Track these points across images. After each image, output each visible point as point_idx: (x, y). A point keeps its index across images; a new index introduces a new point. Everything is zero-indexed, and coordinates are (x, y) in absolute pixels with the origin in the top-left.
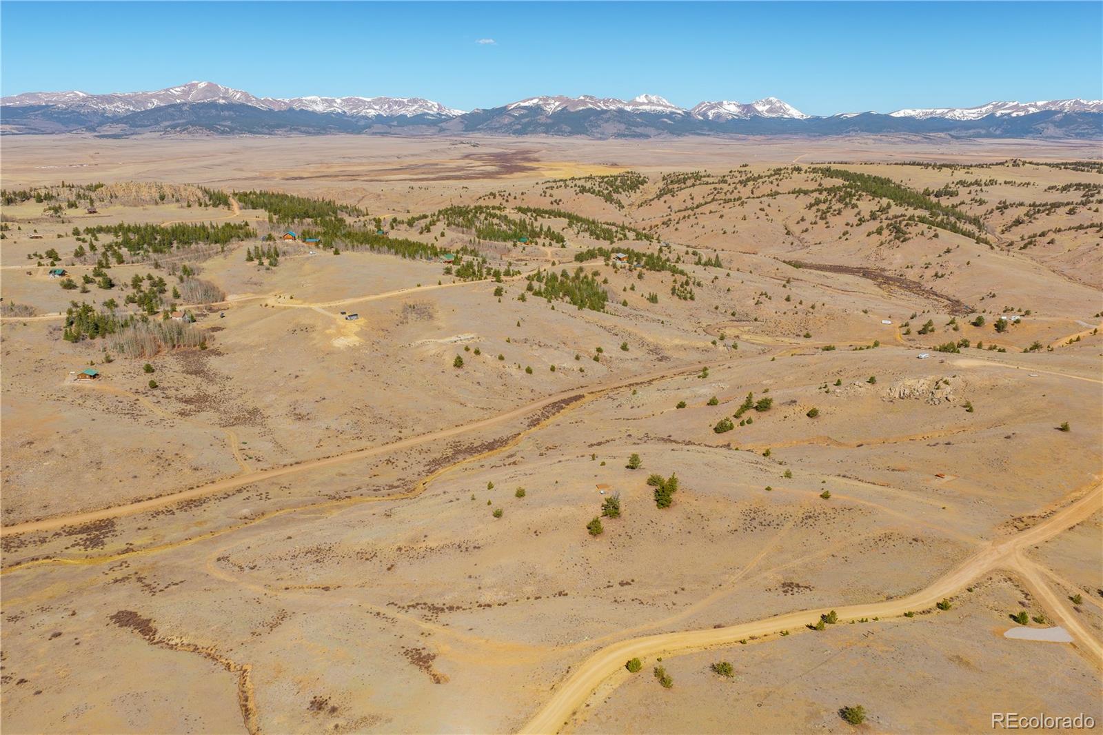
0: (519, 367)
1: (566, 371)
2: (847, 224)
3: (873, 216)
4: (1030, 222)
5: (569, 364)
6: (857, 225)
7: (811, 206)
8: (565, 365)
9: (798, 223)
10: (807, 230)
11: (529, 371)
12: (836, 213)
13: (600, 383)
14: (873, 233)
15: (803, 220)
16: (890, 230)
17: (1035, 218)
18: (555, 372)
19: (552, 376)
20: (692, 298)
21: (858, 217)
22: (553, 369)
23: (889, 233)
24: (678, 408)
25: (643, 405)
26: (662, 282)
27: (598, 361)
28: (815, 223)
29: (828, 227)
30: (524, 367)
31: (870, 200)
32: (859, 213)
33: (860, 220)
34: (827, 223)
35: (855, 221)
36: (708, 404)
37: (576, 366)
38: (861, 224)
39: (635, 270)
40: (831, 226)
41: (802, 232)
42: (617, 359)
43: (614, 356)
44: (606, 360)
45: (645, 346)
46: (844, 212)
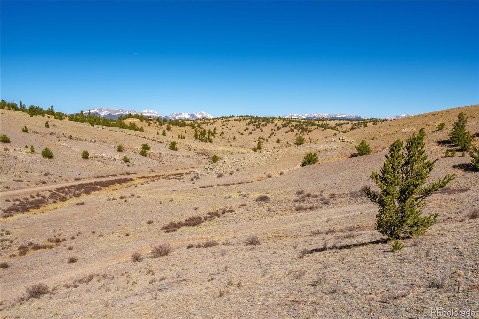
0: (33, 151)
1: (105, 161)
2: (272, 130)
3: (284, 126)
4: (359, 128)
5: (109, 153)
6: (277, 130)
7: (249, 124)
8: (104, 155)
9: (245, 130)
10: (251, 133)
11: (47, 154)
12: (264, 125)
13: (153, 171)
14: (288, 131)
15: (247, 129)
16: (298, 129)
17: (360, 126)
18: (89, 161)
19: (84, 163)
20: (211, 141)
21: (276, 127)
22: (85, 156)
23: (298, 131)
24: (304, 164)
25: (238, 170)
26: (186, 132)
27: (145, 156)
28: (255, 130)
29: (262, 131)
30: (39, 151)
31: (279, 121)
32: (276, 125)
33: (278, 128)
34: (261, 129)
35: (276, 128)
36: (354, 155)
37: (119, 156)
38: (279, 130)
39: (164, 125)
40: (264, 131)
41: (249, 134)
42: (167, 155)
43: (162, 152)
44: (155, 155)
45: (192, 150)
46: (268, 125)
